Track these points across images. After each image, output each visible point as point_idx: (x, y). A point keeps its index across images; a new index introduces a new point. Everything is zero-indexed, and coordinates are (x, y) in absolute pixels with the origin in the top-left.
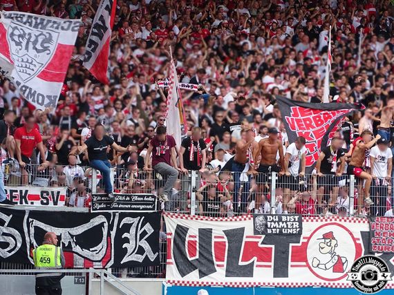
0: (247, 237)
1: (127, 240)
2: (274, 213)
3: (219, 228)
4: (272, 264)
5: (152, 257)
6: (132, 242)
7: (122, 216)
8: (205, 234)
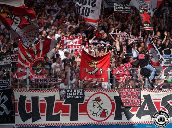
0: (57, 100)
2: (70, 88)
4: (70, 114)
5: (8, 113)
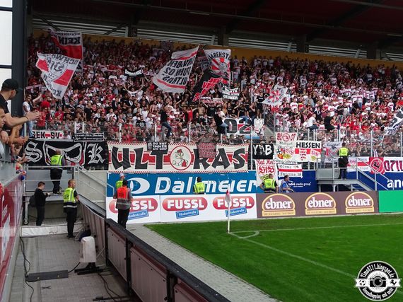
0: (144, 152)
1: (91, 154)
2: (156, 141)
3: (132, 148)
4: (155, 163)
5: (102, 161)
6: (93, 155)
7: (88, 143)
8: (126, 151)
